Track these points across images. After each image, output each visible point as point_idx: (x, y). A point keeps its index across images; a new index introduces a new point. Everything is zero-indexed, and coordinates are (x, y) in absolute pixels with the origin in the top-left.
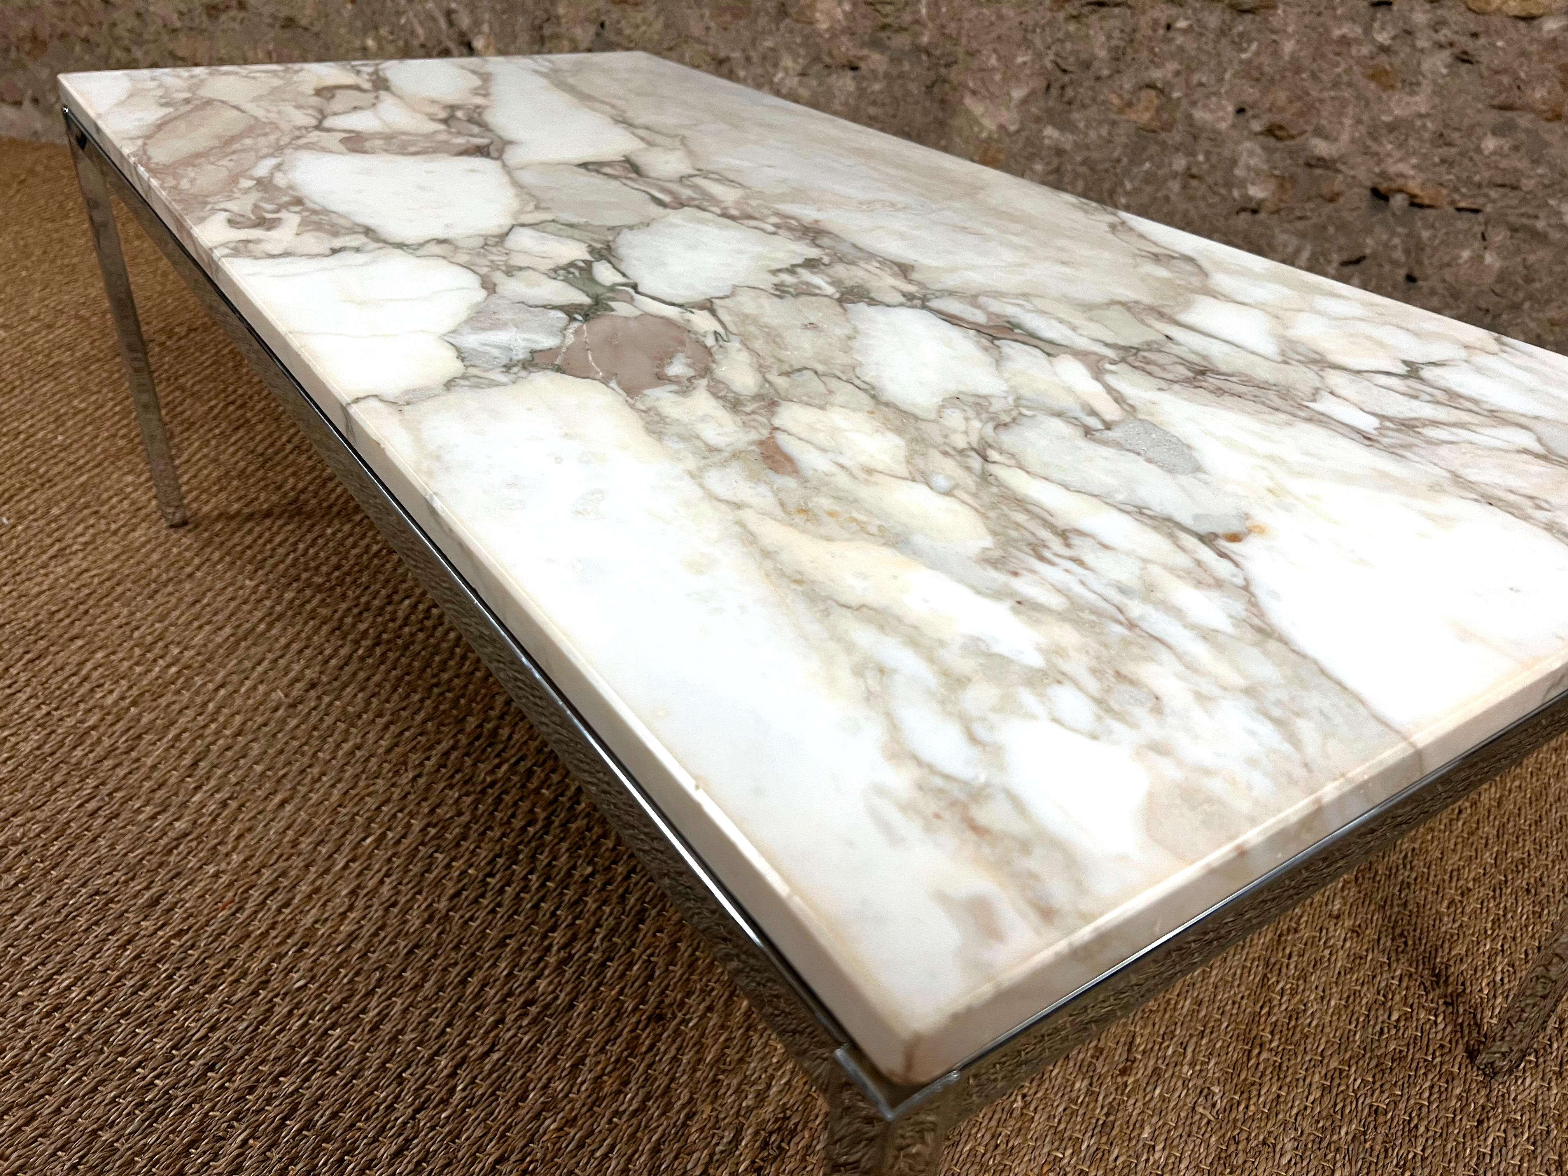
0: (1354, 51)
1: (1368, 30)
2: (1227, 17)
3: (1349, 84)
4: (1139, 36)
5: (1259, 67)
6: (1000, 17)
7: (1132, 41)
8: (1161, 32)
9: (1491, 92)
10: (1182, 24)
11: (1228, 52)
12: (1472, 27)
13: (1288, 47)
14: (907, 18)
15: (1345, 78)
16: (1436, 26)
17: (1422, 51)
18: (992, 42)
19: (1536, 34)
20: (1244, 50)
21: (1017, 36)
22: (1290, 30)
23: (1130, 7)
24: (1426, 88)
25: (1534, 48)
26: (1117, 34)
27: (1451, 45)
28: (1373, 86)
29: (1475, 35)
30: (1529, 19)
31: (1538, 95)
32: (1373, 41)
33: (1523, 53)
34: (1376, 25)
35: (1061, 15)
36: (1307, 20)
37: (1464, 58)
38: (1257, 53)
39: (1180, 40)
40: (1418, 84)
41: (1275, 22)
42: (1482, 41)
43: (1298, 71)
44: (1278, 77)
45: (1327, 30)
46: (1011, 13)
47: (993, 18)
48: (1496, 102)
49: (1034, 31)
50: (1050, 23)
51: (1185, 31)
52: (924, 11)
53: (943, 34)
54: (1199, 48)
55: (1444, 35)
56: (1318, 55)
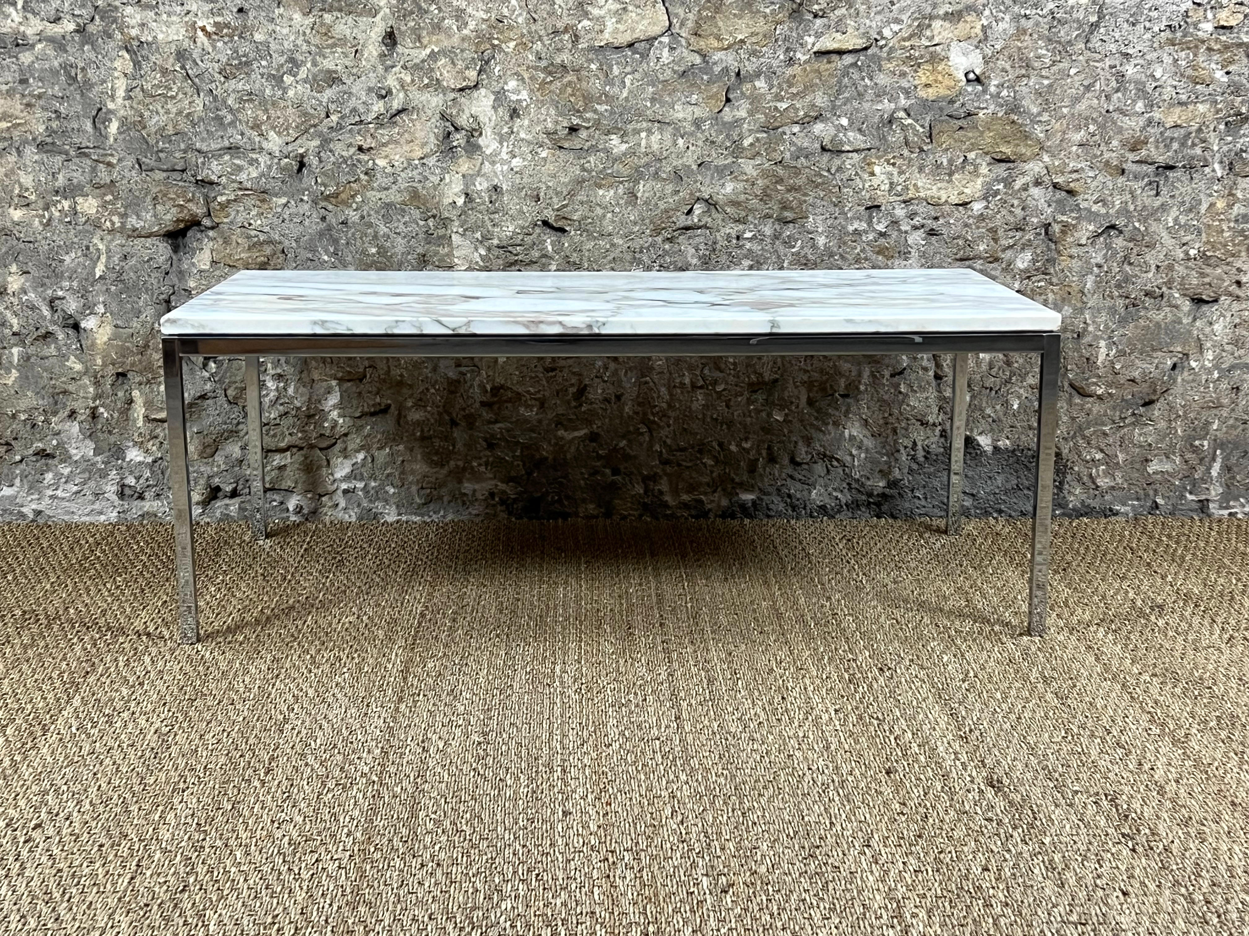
0: (864, 238)
1: (870, 223)
2: (777, 227)
3: (866, 259)
4: (718, 247)
5: (805, 256)
6: (613, 245)
7: (714, 250)
8: (734, 241)
9: (955, 250)
10: (748, 235)
11: (782, 249)
12: (933, 214)
13: (821, 241)
14: (535, 254)
15: (862, 256)
16: (911, 216)
17: (906, 232)
18: (610, 262)
19: (970, 213)
20: (794, 247)
21: (628, 257)
22: (820, 230)
23: (708, 228)
24: (914, 253)
25: (971, 221)
26: (702, 247)
27: (923, 226)
28: (880, 258)
29: (936, 218)
30: (964, 204)
31: (981, 248)
32: (875, 230)
33: (966, 225)
34: (875, 220)
35: (659, 239)
36: (829, 222)
37: (932, 233)
38: (802, 248)
39: (748, 245)
40: (910, 252)
41: (809, 226)
42: (941, 221)
43: (832, 255)
44: (818, 261)
45: (844, 227)
46: (621, 242)
47: (608, 246)
48: (958, 257)
49: (641, 252)
50: (653, 245)
51: (750, 240)
52: (550, 248)
53: (568, 262)
54: (762, 249)
55: (918, 220)
56: (842, 243)
